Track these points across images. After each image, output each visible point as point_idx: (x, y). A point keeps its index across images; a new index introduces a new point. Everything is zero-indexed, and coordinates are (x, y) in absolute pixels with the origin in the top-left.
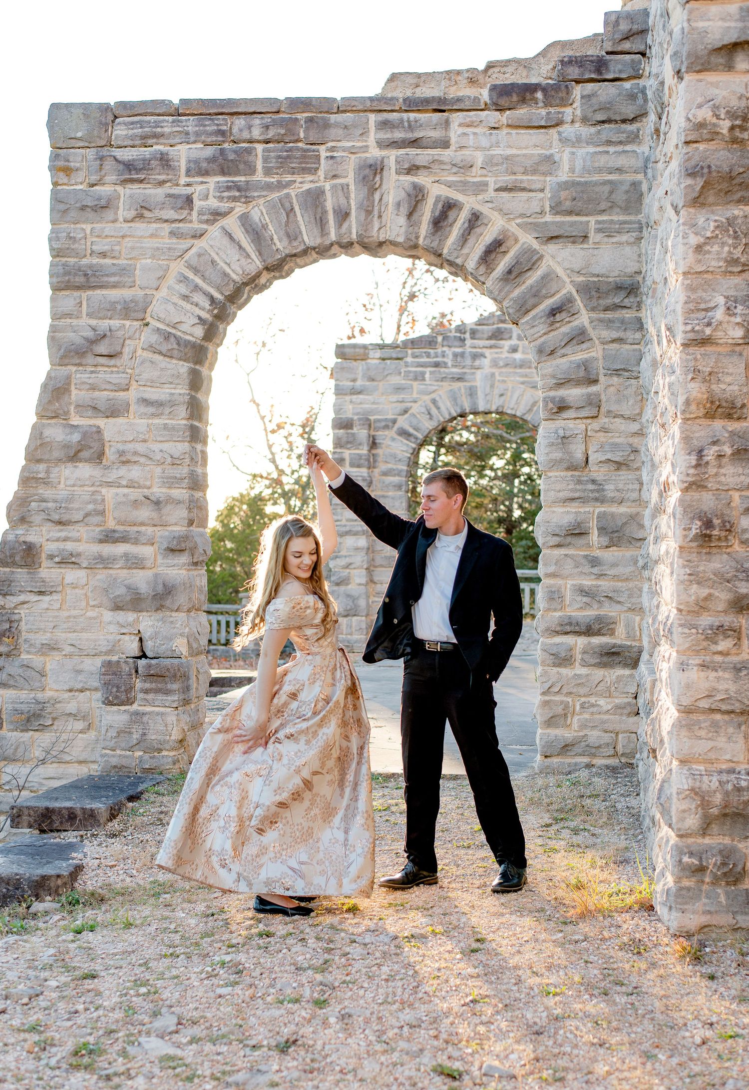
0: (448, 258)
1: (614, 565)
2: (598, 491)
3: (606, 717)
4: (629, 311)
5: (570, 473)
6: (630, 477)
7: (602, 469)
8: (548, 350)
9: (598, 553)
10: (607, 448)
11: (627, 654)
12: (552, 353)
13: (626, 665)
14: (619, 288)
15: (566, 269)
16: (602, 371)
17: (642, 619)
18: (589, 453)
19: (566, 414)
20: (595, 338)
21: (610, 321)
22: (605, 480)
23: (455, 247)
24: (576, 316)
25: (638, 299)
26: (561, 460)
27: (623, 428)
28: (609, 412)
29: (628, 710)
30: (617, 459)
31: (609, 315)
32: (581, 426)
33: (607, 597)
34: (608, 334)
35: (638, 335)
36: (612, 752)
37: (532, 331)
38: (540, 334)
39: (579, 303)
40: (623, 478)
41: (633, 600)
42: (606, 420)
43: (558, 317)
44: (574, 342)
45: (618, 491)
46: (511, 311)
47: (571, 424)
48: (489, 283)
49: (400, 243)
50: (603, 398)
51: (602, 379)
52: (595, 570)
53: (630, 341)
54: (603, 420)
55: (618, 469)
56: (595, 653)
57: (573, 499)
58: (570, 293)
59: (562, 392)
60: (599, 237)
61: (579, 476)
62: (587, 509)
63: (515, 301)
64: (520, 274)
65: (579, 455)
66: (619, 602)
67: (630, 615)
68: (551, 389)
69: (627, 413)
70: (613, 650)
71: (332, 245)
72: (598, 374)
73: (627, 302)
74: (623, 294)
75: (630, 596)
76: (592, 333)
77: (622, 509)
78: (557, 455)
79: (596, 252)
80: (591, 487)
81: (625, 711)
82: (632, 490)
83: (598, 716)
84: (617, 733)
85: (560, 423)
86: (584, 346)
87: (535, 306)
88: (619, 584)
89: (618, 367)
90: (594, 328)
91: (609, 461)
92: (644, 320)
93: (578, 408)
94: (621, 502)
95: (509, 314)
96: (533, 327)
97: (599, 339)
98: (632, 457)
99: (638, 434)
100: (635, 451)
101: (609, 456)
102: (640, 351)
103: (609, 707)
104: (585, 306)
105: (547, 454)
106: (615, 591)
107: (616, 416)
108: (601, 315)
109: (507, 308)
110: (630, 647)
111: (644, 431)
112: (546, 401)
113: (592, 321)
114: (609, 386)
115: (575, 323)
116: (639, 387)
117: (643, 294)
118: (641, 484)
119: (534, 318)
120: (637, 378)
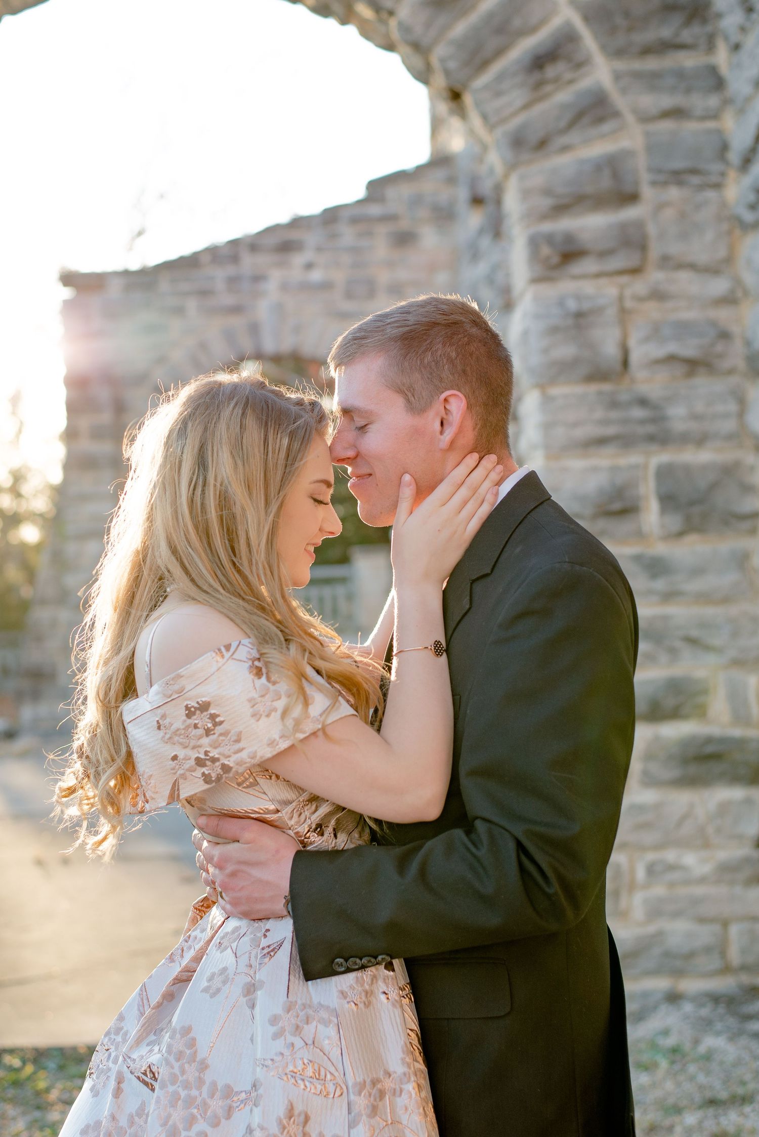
1: (698, 571)
2: (654, 420)
3: (699, 891)
4: (691, 53)
5: (593, 388)
6: (718, 389)
7: (659, 377)
8: (534, 139)
9: (660, 549)
10: (667, 332)
11: (738, 756)
12: (542, 144)
13: (735, 779)
16: (645, 177)
18: (632, 343)
19: (580, 267)
20: (626, 111)
21: (656, 75)
22: (666, 399)
24: (585, 69)
25: (709, 28)
26: (574, 363)
27: (695, 289)
28: (666, 258)
29: (748, 872)
30: (689, 354)
31: (652, 64)
32: (609, 290)
33: (688, 639)
34: (651, 102)
35: (713, 101)
36: (715, 963)
37: (498, 103)
38: (513, 108)
39: (589, 42)
40: (703, 391)
41: (743, 642)
42: (661, 275)
43: (551, 71)
44: (586, 120)
45: (695, 417)
46: (452, 65)
47: (588, 288)
48: (404, 11)
50: (652, 230)
51: (647, 192)
52: (660, 584)
53: (698, 113)
54: (655, 276)
55: (692, 375)
56: (671, 757)
57: (601, 441)
58: (568, 25)
59: (567, 224)
61: (614, 393)
62: (634, 460)
63: (460, 45)
65: (610, 350)
66: (714, 649)
67: (736, 674)
68: (545, 217)
69: (702, 258)
70: (709, 749)
72: (638, 183)
73: (686, 36)
74: (677, 20)
75: (735, 634)
76: (620, 101)
77: (706, 456)
78: (566, 351)
80: (638, 413)
81: (741, 876)
82: (726, 416)
83: (683, 890)
84: (725, 924)
85: (567, 286)
86: (606, 127)
87: (499, 52)
88: (709, 611)
89: (679, 164)
90: (624, 91)
91: (671, 359)
92: (724, 70)
93: (604, 254)
94: (701, 440)
95: (447, 73)
96: (498, 94)
97: (635, 111)
98: (719, 348)
99: (729, 300)
100: (725, 335)
101: (672, 348)
102: (719, 132)
103: (706, 869)
104: (603, 48)
105: (546, 351)
106: (705, 625)
107: (681, 266)
108: (638, 65)
109: (443, 61)
110: (741, 743)
111: (739, 294)
112: (534, 243)
113: (617, 77)
114: (660, 207)
115: (585, 83)
116: (724, 204)
117: (719, 16)
118: (742, 402)
119: (500, 77)
120: (718, 186)
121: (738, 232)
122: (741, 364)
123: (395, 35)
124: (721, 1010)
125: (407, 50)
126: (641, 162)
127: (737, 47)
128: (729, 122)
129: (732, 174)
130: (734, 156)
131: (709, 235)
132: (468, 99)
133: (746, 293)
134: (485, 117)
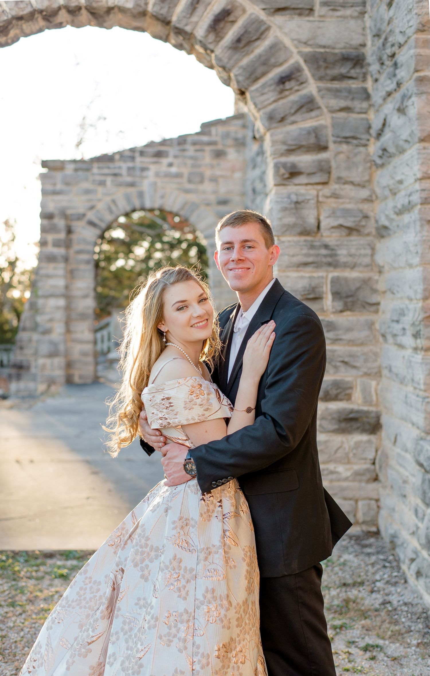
0: (178, 25)
1: (349, 330)
2: (331, 256)
3: (345, 484)
4: (354, 81)
5: (303, 238)
6: (362, 242)
7: (334, 235)
8: (279, 117)
9: (332, 318)
10: (339, 213)
11: (365, 420)
12: (282, 120)
13: (364, 431)
14: (345, 59)
15: (293, 40)
16: (331, 139)
17: (378, 384)
18: (322, 218)
19: (298, 180)
20: (323, 107)
21: (338, 91)
22: (337, 246)
23: (184, 14)
24: (304, 85)
25: (364, 70)
26: (294, 225)
27: (353, 194)
28: (339, 178)
29: (368, 476)
30: (349, 224)
31: (336, 85)
32: (312, 191)
33: (343, 362)
34: (336, 103)
35: (365, 105)
37: (262, 98)
38: (269, 102)
39: (307, 72)
40: (354, 243)
41: (369, 365)
42: (337, 186)
43: (288, 85)
44: (304, 109)
45: (351, 256)
46: (240, 78)
47: (302, 190)
48: (218, 51)
49: (129, 9)
50: (333, 164)
51: (332, 146)
52: (331, 335)
53: (357, 110)
54: (334, 187)
55: (349, 235)
56: (333, 419)
57: (306, 264)
58: (297, 62)
59: (293, 159)
60: (324, 10)
61: (312, 241)
62: (321, 274)
63: (244, 69)
64: (249, 43)
65: (312, 221)
66: (354, 367)
67: (365, 380)
68: (282, 155)
69: (357, 180)
70: (351, 416)
71: (59, 8)
72: (327, 141)
73: (353, 73)
74: (349, 65)
75: (366, 361)
76: (320, 102)
77: (354, 274)
78: (290, 220)
79: (321, 24)
80: (324, 252)
81: (365, 478)
82: (365, 255)
83: (336, 484)
84: (357, 501)
85: (291, 189)
86: (313, 114)
87: (264, 74)
88: (355, 349)
89: (348, 134)
90: (322, 97)
91: (341, 226)
92: (370, 91)
93: (309, 174)
94: (353, 267)
95: (238, 82)
96: (263, 94)
97: (327, 107)
98: (363, 223)
99: (369, 200)
100: (366, 217)
101: (341, 221)
102: (367, 120)
103: (349, 474)
104: (313, 76)
105: (280, 219)
106: (351, 356)
107: (346, 183)
108: (329, 85)
109: (236, 76)
110: (367, 413)
111: (374, 197)
112: (277, 167)
113: (320, 90)
114: (338, 153)
115: (304, 92)
116: (368, 155)
117: (369, 65)
118: (373, 249)
119: (263, 86)
120: (365, 145)
121: (374, 168)
122: (374, 231)
123: (214, 62)
124: (353, 542)
125: (220, 69)
126: (330, 132)
127: (376, 80)
128: (371, 115)
129: (372, 140)
130: (373, 132)
131: (360, 169)
132: (248, 95)
133: (377, 197)
134: (255, 104)
